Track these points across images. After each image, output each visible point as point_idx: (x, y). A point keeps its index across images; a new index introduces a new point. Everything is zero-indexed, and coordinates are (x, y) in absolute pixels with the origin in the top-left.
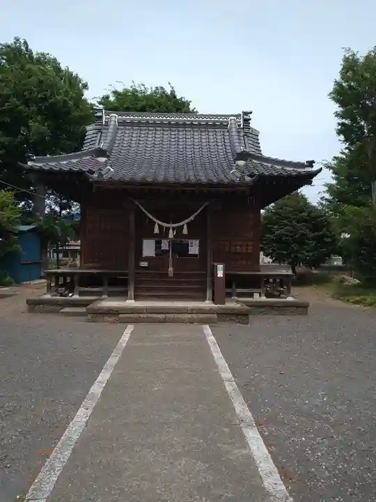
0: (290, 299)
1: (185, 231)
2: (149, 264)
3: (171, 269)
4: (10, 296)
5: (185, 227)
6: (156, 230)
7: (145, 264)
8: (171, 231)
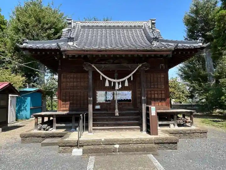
0: (193, 128)
1: (126, 84)
2: (101, 107)
3: (117, 111)
4: (21, 126)
5: (127, 81)
6: (107, 84)
7: (98, 107)
8: (117, 84)
